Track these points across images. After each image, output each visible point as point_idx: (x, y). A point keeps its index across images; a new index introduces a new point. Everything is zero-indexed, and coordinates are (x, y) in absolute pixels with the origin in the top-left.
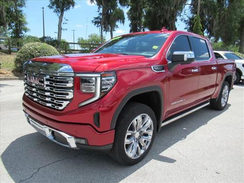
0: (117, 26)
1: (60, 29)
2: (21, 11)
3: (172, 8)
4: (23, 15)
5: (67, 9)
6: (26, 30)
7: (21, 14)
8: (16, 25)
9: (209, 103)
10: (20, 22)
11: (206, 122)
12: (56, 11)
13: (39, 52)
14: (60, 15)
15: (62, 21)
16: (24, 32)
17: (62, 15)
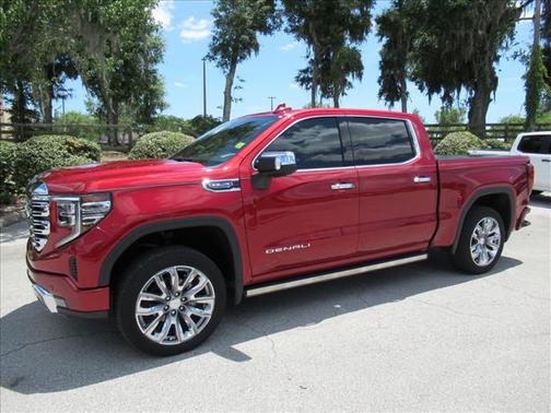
0: (350, 83)
1: (228, 99)
2: (155, 71)
3: (480, 32)
4: (159, 77)
5: (243, 58)
6: (162, 106)
7: (155, 77)
8: (146, 99)
9: (424, 257)
10: (152, 91)
11: (402, 297)
12: (221, 65)
13: (164, 150)
14: (228, 71)
15: (232, 83)
16: (158, 111)
17: (232, 71)
